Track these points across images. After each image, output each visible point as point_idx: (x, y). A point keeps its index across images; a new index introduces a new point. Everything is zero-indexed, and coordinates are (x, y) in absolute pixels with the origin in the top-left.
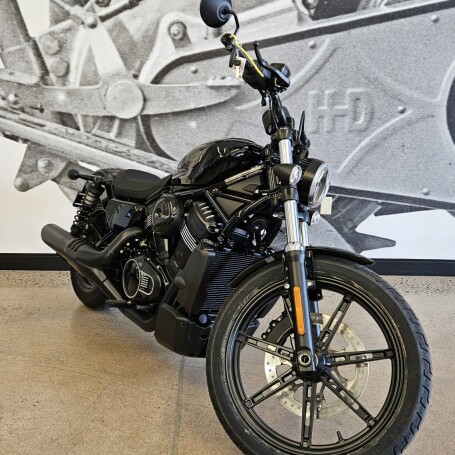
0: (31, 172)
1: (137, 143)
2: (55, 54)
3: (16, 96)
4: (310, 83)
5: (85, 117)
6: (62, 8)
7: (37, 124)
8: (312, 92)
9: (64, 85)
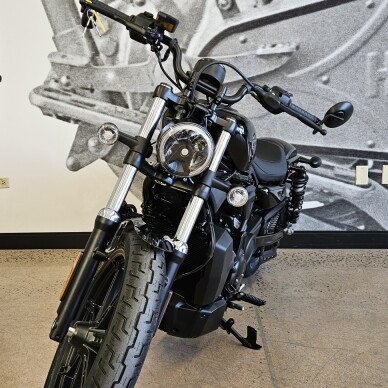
0: (81, 152)
2: (104, 34)
3: (68, 78)
4: (368, 45)
5: (133, 94)
7: (88, 104)
8: (371, 54)
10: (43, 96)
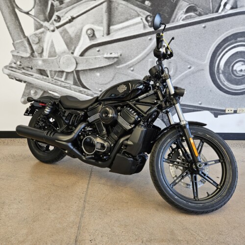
0: (28, 96)
1: (74, 82)
2: (37, 44)
3: (20, 62)
4: (149, 56)
5: (51, 71)
6: (39, 22)
7: (30, 75)
8: (150, 60)
9: (41, 57)
10: (9, 70)
